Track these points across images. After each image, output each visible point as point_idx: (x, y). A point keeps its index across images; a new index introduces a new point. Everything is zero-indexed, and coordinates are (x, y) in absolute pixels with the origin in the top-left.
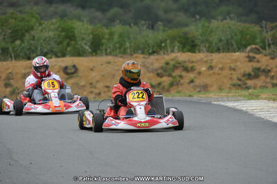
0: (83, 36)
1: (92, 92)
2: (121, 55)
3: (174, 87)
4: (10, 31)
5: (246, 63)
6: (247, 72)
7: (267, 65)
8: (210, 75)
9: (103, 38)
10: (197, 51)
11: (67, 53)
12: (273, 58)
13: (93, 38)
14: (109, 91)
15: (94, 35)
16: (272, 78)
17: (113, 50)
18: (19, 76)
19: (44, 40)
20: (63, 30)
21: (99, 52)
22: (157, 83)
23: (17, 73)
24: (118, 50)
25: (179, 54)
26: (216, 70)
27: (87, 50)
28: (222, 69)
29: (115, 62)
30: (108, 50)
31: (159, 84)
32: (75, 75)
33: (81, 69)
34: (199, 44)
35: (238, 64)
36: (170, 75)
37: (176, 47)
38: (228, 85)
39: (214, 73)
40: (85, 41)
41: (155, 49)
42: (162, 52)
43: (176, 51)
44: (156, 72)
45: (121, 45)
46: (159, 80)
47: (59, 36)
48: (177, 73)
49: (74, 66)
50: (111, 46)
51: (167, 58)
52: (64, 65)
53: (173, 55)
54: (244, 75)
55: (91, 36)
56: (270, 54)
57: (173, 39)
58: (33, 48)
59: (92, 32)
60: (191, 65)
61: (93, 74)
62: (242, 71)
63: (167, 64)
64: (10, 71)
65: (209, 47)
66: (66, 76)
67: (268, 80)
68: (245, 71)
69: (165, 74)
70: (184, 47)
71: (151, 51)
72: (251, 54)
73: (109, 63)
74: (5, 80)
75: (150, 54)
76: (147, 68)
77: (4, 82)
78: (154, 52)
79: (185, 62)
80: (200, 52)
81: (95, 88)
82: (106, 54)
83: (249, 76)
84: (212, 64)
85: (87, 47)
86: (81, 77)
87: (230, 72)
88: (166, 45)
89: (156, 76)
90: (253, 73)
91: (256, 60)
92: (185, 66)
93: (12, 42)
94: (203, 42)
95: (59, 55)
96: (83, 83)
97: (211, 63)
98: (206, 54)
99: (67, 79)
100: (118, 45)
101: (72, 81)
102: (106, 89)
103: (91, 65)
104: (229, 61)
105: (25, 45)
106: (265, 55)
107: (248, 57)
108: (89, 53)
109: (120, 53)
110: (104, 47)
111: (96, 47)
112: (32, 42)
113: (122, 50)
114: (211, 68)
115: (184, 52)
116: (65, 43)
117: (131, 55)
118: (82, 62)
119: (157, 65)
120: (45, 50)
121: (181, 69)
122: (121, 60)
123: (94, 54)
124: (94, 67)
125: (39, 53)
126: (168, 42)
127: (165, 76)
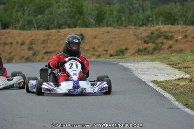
0: (90, 12)
1: (94, 55)
2: (118, 26)
3: (157, 52)
4: (33, 8)
8: (185, 42)
9: (105, 13)
10: (176, 24)
11: (78, 24)
13: (98, 14)
14: (107, 54)
15: (99, 11)
17: (113, 23)
18: (39, 42)
19: (60, 15)
21: (101, 24)
22: (144, 47)
23: (38, 40)
25: (162, 26)
26: (190, 38)
27: (92, 22)
29: (112, 32)
30: (109, 23)
31: (145, 49)
33: (87, 37)
34: (177, 18)
36: (154, 42)
39: (188, 41)
40: (91, 16)
41: (144, 22)
42: (149, 25)
43: (160, 23)
44: (143, 40)
45: (120, 18)
46: (146, 45)
47: (72, 11)
48: (160, 40)
49: (81, 35)
50: (111, 19)
51: (153, 29)
53: (158, 27)
55: (97, 12)
58: (52, 21)
59: (98, 9)
60: (170, 35)
61: (96, 41)
63: (152, 33)
64: (33, 38)
65: (185, 21)
69: (150, 41)
70: (165, 21)
71: (141, 24)
73: (108, 32)
74: (28, 45)
75: (141, 26)
76: (137, 36)
77: (28, 46)
78: (143, 25)
79: (166, 32)
80: (178, 24)
81: (97, 51)
82: (107, 26)
84: (186, 34)
85: (92, 21)
86: (86, 43)
88: (152, 19)
89: (143, 43)
92: (166, 34)
93: (36, 16)
94: (180, 17)
95: (72, 26)
96: (87, 48)
97: (186, 33)
98: (182, 26)
100: (116, 19)
102: (105, 52)
103: (94, 34)
105: (46, 18)
108: (94, 25)
109: (117, 24)
110: (106, 20)
111: (100, 20)
112: (50, 16)
113: (119, 23)
114: (186, 37)
115: (165, 24)
116: (76, 17)
117: (126, 26)
118: (88, 32)
119: (144, 34)
120: (61, 22)
121: (163, 37)
122: (118, 30)
123: (97, 25)
124: (96, 35)
125: (56, 24)
126: (154, 17)
127: (150, 43)
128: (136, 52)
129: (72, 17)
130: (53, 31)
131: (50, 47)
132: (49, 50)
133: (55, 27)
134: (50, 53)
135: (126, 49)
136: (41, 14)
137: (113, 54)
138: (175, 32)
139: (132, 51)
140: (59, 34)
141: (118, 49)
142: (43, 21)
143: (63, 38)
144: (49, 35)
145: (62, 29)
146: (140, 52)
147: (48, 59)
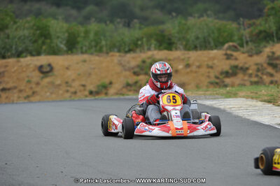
0: (59, 34)
1: (67, 91)
2: (96, 53)
5: (223, 61)
6: (224, 70)
7: (246, 63)
8: (188, 73)
9: (78, 36)
10: (174, 49)
11: (43, 51)
12: (251, 56)
13: (68, 37)
14: (85, 90)
15: (69, 34)
16: (250, 75)
17: (89, 48)
19: (19, 38)
20: (38, 28)
21: (74, 50)
22: (134, 81)
24: (94, 49)
25: (155, 52)
26: (194, 68)
27: (63, 48)
28: (199, 67)
29: (90, 61)
30: (84, 48)
31: (136, 83)
32: (50, 74)
33: (56, 67)
34: (175, 41)
35: (216, 61)
36: (146, 74)
37: (153, 46)
38: (206, 83)
39: (191, 71)
40: (60, 40)
41: (131, 47)
42: (138, 50)
43: (152, 49)
44: (132, 71)
45: (97, 43)
46: (136, 78)
47: (34, 34)
49: (49, 65)
50: (87, 44)
51: (143, 56)
52: (39, 64)
53: (150, 53)
54: (222, 73)
55: (66, 35)
56: (248, 52)
57: (149, 37)
58: (8, 47)
59: (67, 31)
61: (69, 73)
62: (219, 69)
63: (144, 62)
65: (186, 45)
66: (42, 75)
67: (246, 78)
69: (141, 72)
70: (160, 45)
71: (127, 49)
72: (229, 52)
73: (85, 61)
75: (126, 52)
76: (123, 66)
78: (130, 51)
80: (176, 49)
81: (71, 86)
82: (82, 53)
83: (227, 74)
84: (189, 62)
85: (62, 46)
86: (56, 76)
87: (207, 70)
88: (142, 43)
89: (132, 75)
90: (230, 71)
91: (233, 58)
95: (34, 53)
96: (58, 82)
97: (188, 60)
98: (183, 52)
99: (42, 78)
100: (93, 43)
101: (47, 80)
102: (82, 88)
103: (66, 64)
104: (206, 59)
106: (243, 53)
107: (226, 54)
108: (65, 51)
109: (96, 51)
110: (79, 46)
111: (72, 45)
112: (7, 40)
113: (98, 48)
114: (188, 66)
115: (160, 50)
116: (40, 42)
117: (107, 53)
118: (58, 61)
119: (133, 64)
120: (20, 49)
122: (97, 58)
123: (70, 52)
124: (70, 66)
125: (14, 52)
126: (144, 39)
127: (142, 74)
128: (123, 87)
129: (35, 41)
130: (12, 61)
131: (8, 83)
132: (7, 86)
133: (13, 56)
134: (9, 89)
135: (111, 83)
137: (93, 90)
138: (173, 60)
139: (117, 86)
140: (20, 64)
141: (99, 83)
143: (24, 69)
144: (6, 66)
145: (23, 57)
146: (129, 88)
147: (7, 97)
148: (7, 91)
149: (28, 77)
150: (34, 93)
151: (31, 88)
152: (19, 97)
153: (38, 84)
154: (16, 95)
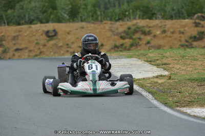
0: (63, 6)
1: (68, 51)
2: (93, 21)
3: (134, 48)
4: (3, 2)
5: (193, 28)
6: (193, 35)
8: (164, 37)
9: (79, 8)
10: (154, 18)
11: (51, 19)
13: (72, 8)
15: (72, 6)
17: (87, 18)
18: (10, 38)
19: (31, 9)
21: (75, 19)
22: (121, 43)
23: (8, 36)
25: (139, 21)
26: (169, 34)
27: (66, 18)
28: (173, 33)
29: (87, 27)
30: (83, 18)
31: (122, 45)
32: (55, 37)
33: (60, 32)
34: (156, 12)
35: (186, 28)
36: (131, 38)
38: (178, 46)
39: (166, 36)
40: (64, 11)
41: (120, 17)
42: (126, 19)
43: (137, 18)
44: (120, 35)
46: (122, 41)
47: (44, 6)
48: (137, 36)
49: (54, 31)
50: (85, 14)
51: (129, 24)
52: (46, 29)
53: (135, 22)
54: (191, 38)
55: (70, 6)
58: (23, 16)
59: (71, 4)
60: (148, 30)
61: (69, 37)
62: (189, 34)
63: (129, 28)
64: (3, 34)
65: (164, 15)
66: (48, 39)
68: (192, 34)
69: (127, 36)
70: (143, 16)
71: (117, 18)
72: (197, 21)
73: (83, 28)
75: (117, 21)
76: (113, 32)
78: (119, 19)
79: (143, 27)
80: (156, 19)
81: (70, 48)
82: (82, 21)
83: (195, 39)
84: (165, 29)
85: (66, 15)
86: (59, 39)
87: (179, 35)
88: (129, 14)
89: (120, 38)
90: (198, 36)
91: (201, 25)
92: (144, 29)
94: (159, 11)
95: (44, 21)
96: (61, 44)
97: (164, 27)
98: (161, 20)
99: (49, 41)
100: (90, 14)
101: (52, 42)
102: (79, 49)
103: (68, 30)
104: (179, 27)
105: (16, 13)
107: (195, 23)
108: (68, 20)
109: (92, 19)
110: (80, 15)
111: (74, 15)
112: (21, 11)
113: (94, 18)
114: (164, 32)
115: (143, 19)
116: (49, 12)
117: (101, 21)
118: (61, 27)
119: (121, 30)
120: (32, 18)
121: (140, 33)
122: (93, 25)
123: (71, 20)
124: (70, 31)
125: (27, 20)
126: (131, 11)
127: (127, 38)
128: (112, 48)
129: (45, 12)
130: (24, 27)
131: (21, 44)
132: (20, 47)
133: (26, 23)
134: (21, 49)
135: (102, 45)
136: (11, 9)
138: (152, 27)
139: (107, 47)
140: (31, 29)
142: (14, 16)
143: (34, 34)
144: (20, 31)
145: (34, 24)
146: (116, 49)
147: (19, 56)
148: (20, 51)
149: (37, 40)
150: (41, 53)
151: (39, 49)
152: (29, 56)
153: (44, 45)
154: (27, 54)
